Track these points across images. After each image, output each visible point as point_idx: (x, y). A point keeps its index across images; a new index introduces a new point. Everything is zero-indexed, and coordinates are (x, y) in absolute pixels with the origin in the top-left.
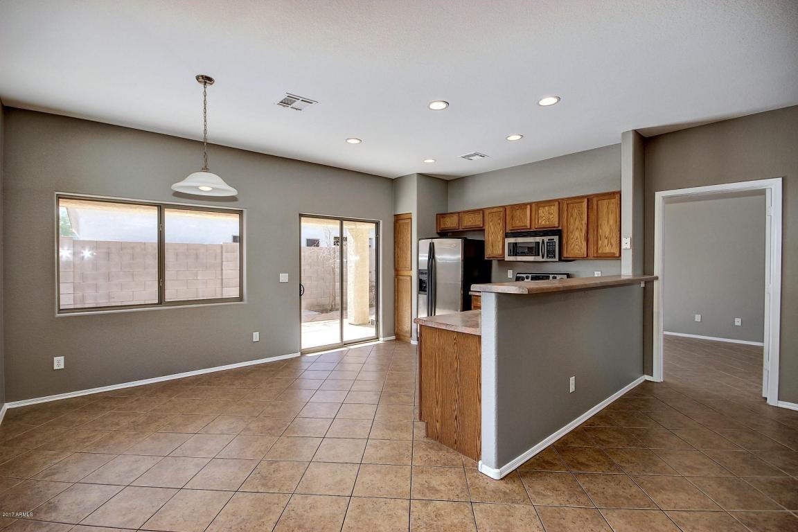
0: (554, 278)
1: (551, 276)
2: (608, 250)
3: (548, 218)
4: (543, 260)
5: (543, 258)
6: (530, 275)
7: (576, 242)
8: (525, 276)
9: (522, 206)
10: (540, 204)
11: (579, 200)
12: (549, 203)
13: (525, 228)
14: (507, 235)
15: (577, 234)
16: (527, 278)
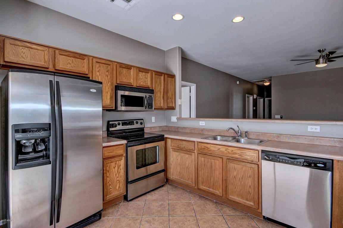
0: (137, 123)
1: (135, 121)
2: (170, 105)
3: (145, 80)
4: (146, 110)
5: (146, 108)
6: (121, 122)
7: (158, 100)
8: (117, 123)
9: (128, 67)
10: (141, 70)
11: (160, 74)
12: (146, 71)
13: (131, 84)
14: (117, 88)
15: (159, 94)
16: (119, 124)
